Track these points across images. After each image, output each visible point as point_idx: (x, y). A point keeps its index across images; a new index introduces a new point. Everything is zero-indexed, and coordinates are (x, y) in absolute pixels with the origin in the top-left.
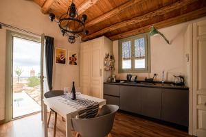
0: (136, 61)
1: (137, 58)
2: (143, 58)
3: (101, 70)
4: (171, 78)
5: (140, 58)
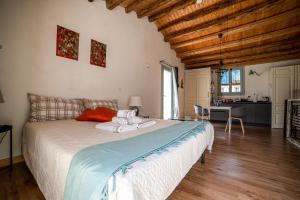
0: (233, 86)
1: (234, 84)
2: (239, 84)
5: (236, 84)
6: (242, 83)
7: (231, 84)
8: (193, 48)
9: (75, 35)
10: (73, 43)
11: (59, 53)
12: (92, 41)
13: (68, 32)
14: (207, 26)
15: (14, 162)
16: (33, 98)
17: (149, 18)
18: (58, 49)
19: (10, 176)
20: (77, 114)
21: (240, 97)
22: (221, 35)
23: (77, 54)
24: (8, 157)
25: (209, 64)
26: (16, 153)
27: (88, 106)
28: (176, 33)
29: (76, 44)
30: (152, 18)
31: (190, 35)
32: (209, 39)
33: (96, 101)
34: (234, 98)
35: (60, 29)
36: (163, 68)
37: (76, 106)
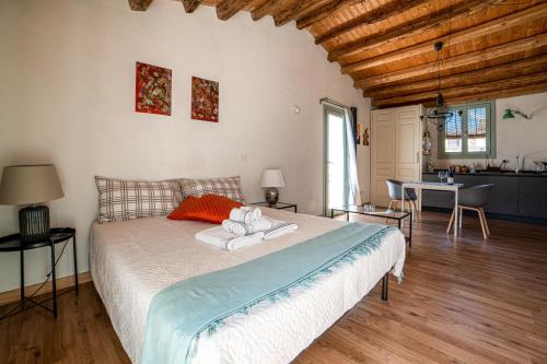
0: (470, 141)
1: (472, 136)
2: (482, 136)
3: (418, 154)
4: (529, 166)
5: (477, 136)
6: (490, 133)
7: (465, 135)
8: (387, 71)
9: (164, 73)
10: (162, 87)
11: (141, 107)
12: (194, 78)
13: (152, 70)
14: (411, 31)
15: (80, 282)
16: (102, 183)
17: (298, 22)
18: (139, 100)
19: (76, 303)
20: (170, 207)
21: (484, 163)
22: (439, 46)
23: (169, 105)
24: (72, 273)
25: (419, 97)
26: (82, 269)
27: (188, 191)
28: (351, 46)
29: (166, 89)
30: (303, 22)
31: (378, 48)
32: (417, 52)
33: (203, 182)
34: (471, 163)
35: (140, 67)
36: (327, 110)
37: (168, 193)
